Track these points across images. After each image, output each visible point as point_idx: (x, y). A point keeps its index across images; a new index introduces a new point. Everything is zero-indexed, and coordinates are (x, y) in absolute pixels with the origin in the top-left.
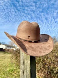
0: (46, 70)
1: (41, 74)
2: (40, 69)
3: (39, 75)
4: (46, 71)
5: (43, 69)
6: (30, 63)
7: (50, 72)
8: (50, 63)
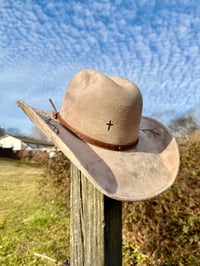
0: (156, 222)
1: (139, 234)
2: (138, 218)
3: (134, 238)
4: (158, 227)
5: (147, 221)
6: (102, 209)
7: (169, 230)
8: (172, 199)
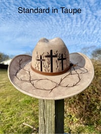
0: (83, 104)
1: (75, 109)
2: (75, 101)
3: (72, 111)
4: (84, 106)
5: (79, 103)
7: (90, 107)
8: (92, 93)
